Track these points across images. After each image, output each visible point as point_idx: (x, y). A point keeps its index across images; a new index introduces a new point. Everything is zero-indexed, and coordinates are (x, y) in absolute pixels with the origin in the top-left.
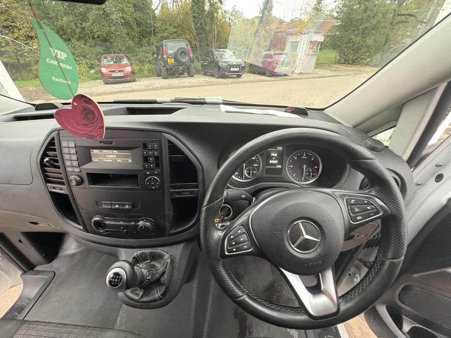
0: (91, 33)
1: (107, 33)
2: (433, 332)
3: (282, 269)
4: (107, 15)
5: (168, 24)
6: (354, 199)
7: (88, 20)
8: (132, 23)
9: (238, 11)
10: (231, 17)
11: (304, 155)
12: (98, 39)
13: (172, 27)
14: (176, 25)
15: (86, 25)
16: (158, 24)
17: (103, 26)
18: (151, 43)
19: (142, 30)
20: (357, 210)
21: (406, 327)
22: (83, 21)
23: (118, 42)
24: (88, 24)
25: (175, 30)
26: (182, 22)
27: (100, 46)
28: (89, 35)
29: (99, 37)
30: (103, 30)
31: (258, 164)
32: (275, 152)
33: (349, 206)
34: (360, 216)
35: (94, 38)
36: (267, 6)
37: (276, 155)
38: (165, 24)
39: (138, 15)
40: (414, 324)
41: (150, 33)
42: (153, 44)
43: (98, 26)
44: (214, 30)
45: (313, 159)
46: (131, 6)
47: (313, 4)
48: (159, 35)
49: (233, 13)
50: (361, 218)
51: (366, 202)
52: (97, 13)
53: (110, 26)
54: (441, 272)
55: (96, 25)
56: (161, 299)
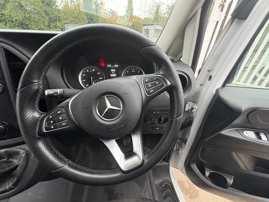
0: (10, 18)
1: (23, 18)
2: (221, 173)
3: (101, 140)
4: (22, 6)
5: (68, 15)
6: (147, 78)
7: (6, 9)
8: (42, 13)
9: (114, 11)
10: (110, 14)
11: (133, 70)
12: (16, 22)
13: (71, 17)
14: (74, 16)
15: (5, 12)
16: (61, 15)
17: (20, 13)
18: (57, 27)
19: (50, 18)
20: (150, 86)
21: (207, 174)
22: (3, 9)
23: (32, 25)
24: (6, 11)
25: (74, 19)
26: (78, 15)
27: (18, 27)
28: (8, 19)
29: (16, 21)
30: (19, 16)
31: (102, 77)
32: (113, 68)
33: (145, 84)
34: (152, 89)
35: (12, 22)
36: (130, 8)
37: (114, 70)
38: (67, 15)
39: (47, 8)
40: (210, 171)
41: (56, 20)
42: (59, 27)
43: (15, 13)
44: (100, 21)
45: (139, 72)
46: (41, 2)
47: (155, 9)
48: (62, 22)
49: (111, 12)
50: (153, 90)
51: (155, 79)
52: (14, 5)
53: (25, 14)
54: (217, 135)
55: (13, 12)
56: (12, 189)
